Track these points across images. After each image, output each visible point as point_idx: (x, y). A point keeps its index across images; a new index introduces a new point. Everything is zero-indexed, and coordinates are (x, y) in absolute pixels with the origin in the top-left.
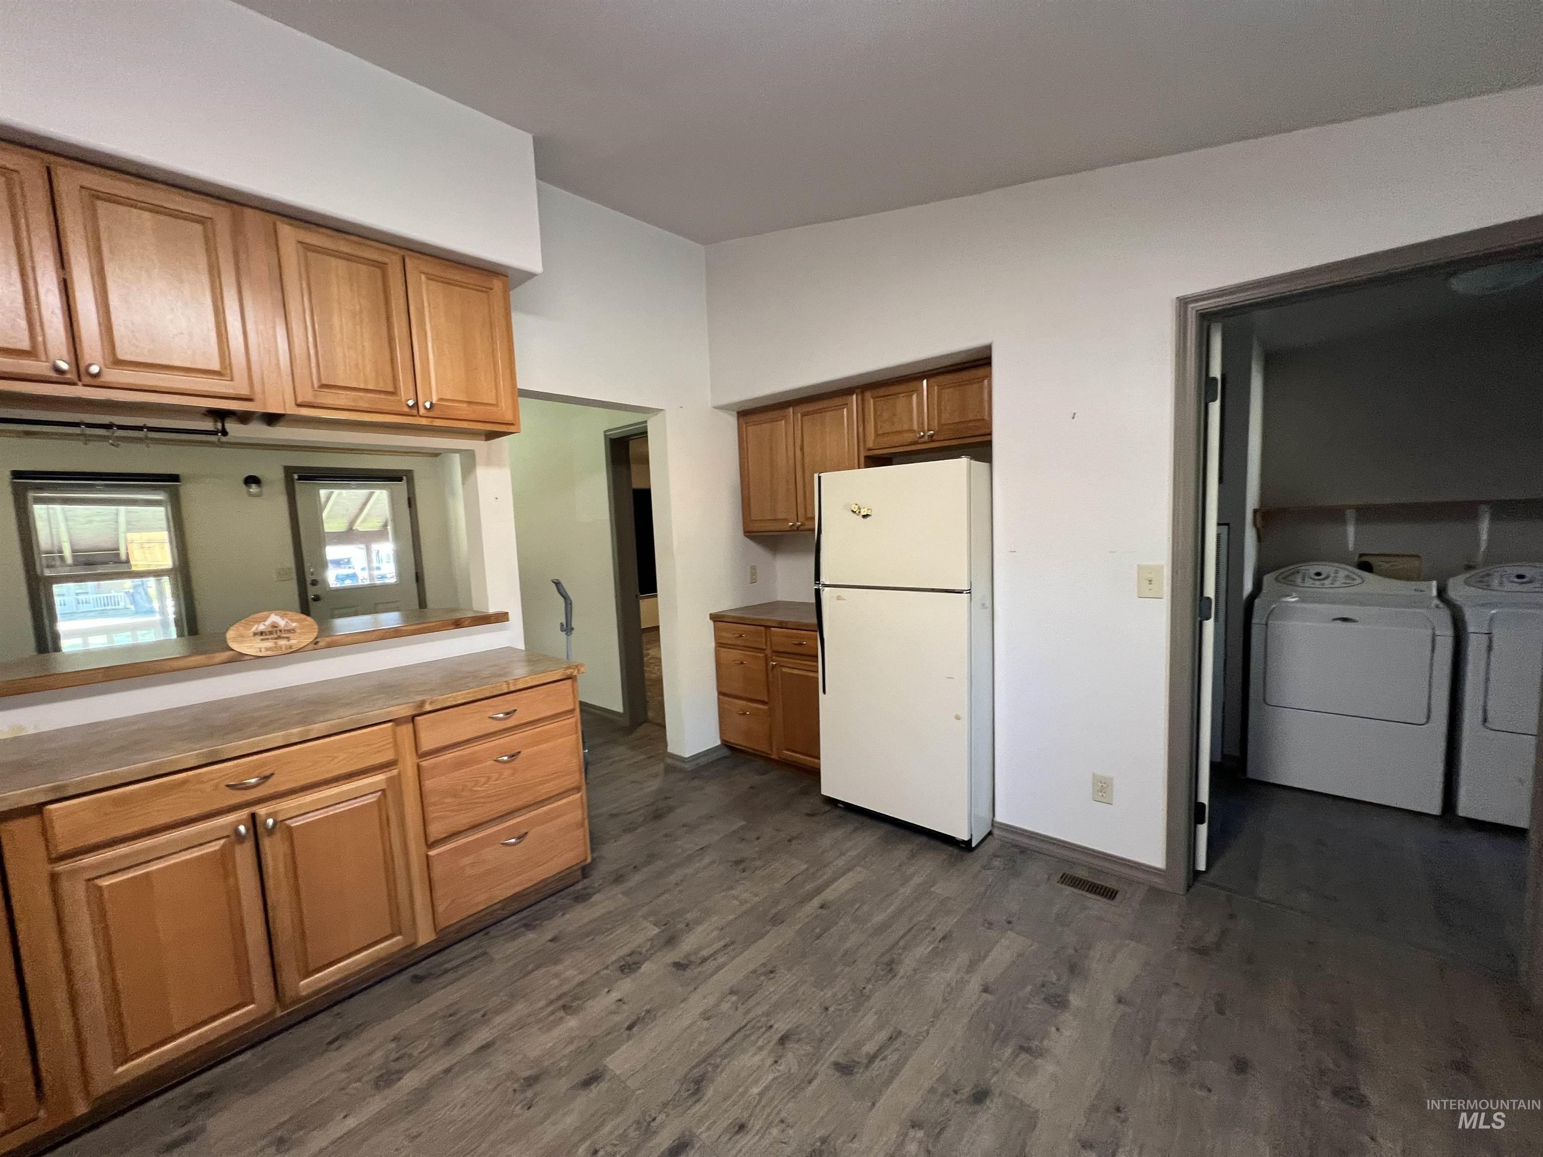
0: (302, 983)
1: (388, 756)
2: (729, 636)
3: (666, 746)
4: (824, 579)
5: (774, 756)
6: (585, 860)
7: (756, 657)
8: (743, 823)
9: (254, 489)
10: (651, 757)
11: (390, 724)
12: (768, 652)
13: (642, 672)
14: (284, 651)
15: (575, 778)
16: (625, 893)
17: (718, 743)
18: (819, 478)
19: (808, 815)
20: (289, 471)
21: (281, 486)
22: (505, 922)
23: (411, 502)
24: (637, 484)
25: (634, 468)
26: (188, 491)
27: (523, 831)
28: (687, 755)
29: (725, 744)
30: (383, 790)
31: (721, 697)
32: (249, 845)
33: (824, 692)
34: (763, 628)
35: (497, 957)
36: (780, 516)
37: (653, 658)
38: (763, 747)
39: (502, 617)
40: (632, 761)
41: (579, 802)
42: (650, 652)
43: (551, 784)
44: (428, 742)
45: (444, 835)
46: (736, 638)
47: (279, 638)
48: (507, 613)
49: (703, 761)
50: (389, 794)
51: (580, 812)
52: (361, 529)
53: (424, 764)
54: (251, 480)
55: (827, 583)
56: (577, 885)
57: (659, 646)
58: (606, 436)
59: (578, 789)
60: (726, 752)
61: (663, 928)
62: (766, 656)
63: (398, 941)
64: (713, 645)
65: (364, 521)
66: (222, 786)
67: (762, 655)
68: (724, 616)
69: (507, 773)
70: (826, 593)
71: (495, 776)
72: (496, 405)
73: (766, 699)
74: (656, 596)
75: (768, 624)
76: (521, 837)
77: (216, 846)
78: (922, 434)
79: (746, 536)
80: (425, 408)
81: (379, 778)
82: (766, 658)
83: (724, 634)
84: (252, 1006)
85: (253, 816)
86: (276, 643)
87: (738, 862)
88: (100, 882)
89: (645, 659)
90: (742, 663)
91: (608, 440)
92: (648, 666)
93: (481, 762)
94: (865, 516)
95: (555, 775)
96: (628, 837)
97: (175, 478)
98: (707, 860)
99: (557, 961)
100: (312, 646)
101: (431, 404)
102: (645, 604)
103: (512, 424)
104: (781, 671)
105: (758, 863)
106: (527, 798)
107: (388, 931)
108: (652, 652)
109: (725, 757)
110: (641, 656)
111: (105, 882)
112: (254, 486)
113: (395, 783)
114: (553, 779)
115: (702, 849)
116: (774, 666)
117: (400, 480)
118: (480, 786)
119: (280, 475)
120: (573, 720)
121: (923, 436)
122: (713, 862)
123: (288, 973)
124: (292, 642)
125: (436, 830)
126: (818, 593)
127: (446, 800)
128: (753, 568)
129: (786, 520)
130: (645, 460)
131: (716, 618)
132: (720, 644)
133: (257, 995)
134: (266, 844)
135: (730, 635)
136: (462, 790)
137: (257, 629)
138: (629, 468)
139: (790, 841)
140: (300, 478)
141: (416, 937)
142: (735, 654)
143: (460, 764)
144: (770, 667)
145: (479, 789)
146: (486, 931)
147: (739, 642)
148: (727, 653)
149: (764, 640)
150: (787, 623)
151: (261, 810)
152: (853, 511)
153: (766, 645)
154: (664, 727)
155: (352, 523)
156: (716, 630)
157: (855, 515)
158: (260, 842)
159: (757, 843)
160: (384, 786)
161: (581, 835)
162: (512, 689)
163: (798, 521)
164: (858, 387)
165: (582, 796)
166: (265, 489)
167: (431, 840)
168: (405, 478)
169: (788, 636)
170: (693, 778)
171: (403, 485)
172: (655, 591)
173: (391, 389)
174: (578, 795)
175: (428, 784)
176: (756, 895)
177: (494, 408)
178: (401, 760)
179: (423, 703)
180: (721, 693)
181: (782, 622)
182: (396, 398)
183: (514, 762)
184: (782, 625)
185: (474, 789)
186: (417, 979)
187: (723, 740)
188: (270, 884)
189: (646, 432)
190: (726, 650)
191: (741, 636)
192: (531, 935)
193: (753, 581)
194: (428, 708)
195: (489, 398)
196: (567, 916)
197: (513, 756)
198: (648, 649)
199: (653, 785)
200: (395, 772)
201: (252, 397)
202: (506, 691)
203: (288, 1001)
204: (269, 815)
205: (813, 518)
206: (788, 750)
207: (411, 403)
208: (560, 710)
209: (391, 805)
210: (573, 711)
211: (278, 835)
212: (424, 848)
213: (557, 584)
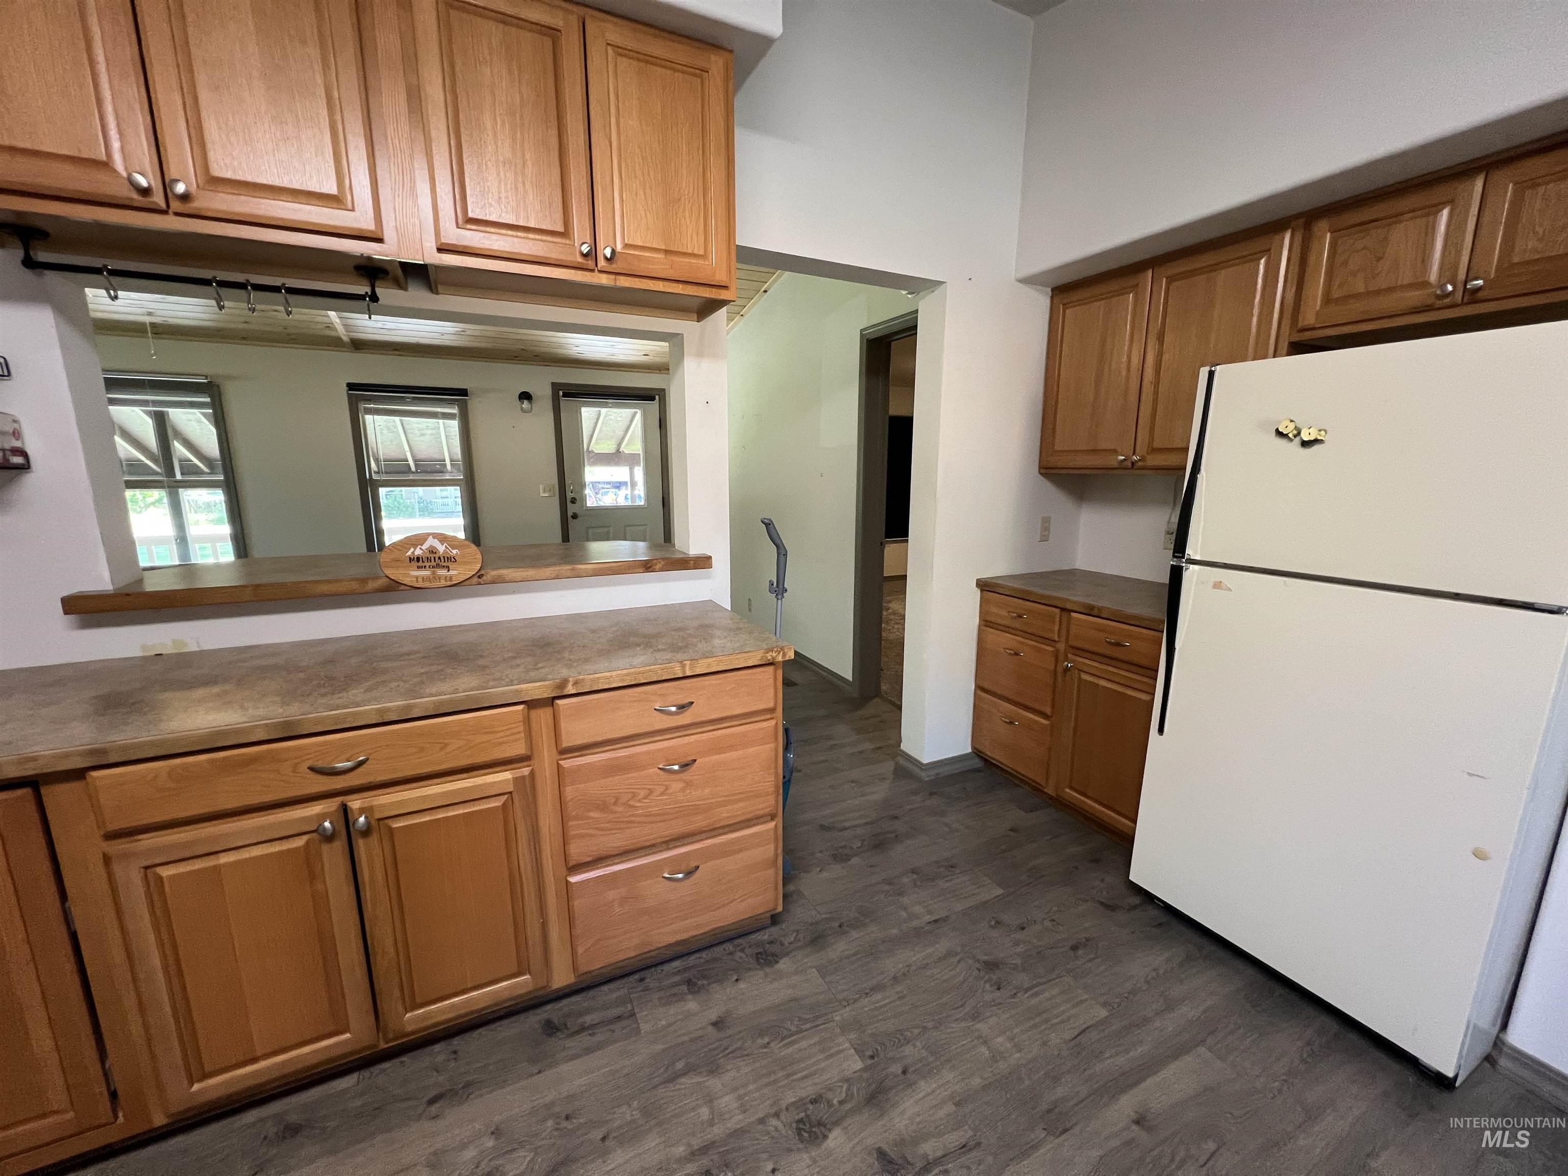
0: (408, 1015)
1: (519, 749)
2: (1000, 614)
3: (900, 741)
4: (1191, 551)
5: (1050, 791)
6: (775, 909)
7: (1039, 650)
8: (1000, 891)
9: (526, 404)
10: (880, 748)
11: (521, 707)
12: (1061, 646)
13: (880, 630)
14: (443, 583)
15: (769, 801)
16: (823, 971)
17: (969, 750)
18: (1211, 374)
19: (1102, 903)
20: (556, 387)
21: (548, 404)
22: (666, 967)
23: (662, 424)
24: (895, 410)
25: (894, 392)
26: (475, 405)
27: (693, 864)
28: (925, 761)
29: (977, 752)
30: (511, 793)
31: (979, 692)
32: (339, 845)
33: (1161, 730)
34: (1057, 611)
35: (645, 1027)
36: (1104, 445)
37: (894, 613)
38: (1032, 773)
39: (703, 562)
40: (856, 750)
41: (772, 833)
42: (891, 605)
43: (736, 806)
44: (573, 734)
45: (589, 859)
46: (1015, 618)
47: (438, 566)
48: (710, 557)
49: (945, 771)
50: (516, 797)
51: (772, 847)
52: (627, 452)
53: (565, 764)
54: (525, 396)
55: (1198, 558)
56: (762, 933)
57: (904, 600)
58: (862, 336)
59: (773, 817)
60: (977, 763)
61: (870, 1062)
62: (1058, 651)
63: (525, 982)
64: (977, 621)
65: (627, 445)
66: (304, 767)
67: (1051, 649)
68: (997, 585)
69: (676, 786)
70: (1191, 574)
71: (660, 789)
72: (703, 257)
73: (1048, 711)
74: (907, 541)
75: (1068, 606)
76: (689, 873)
77: (300, 842)
78: (1450, 288)
79: (1041, 474)
80: (606, 258)
81: (504, 776)
82: (1056, 655)
83: (994, 610)
84: (348, 1035)
85: (345, 808)
86: (434, 573)
87: (992, 966)
88: (160, 870)
89: (885, 613)
90: (1017, 654)
91: (865, 341)
92: (887, 623)
93: (643, 767)
94: (1305, 444)
95: (741, 796)
96: (837, 870)
97: (463, 392)
98: (943, 946)
99: (714, 1070)
100: (475, 580)
101: (613, 252)
102: (891, 550)
103: (725, 287)
104: (1080, 679)
105: (1022, 979)
106: (699, 822)
107: (514, 969)
108: (894, 606)
109: (977, 770)
110: (880, 609)
111: (166, 872)
112: (526, 402)
113: (528, 786)
114: (740, 800)
115: (936, 921)
116: (1066, 670)
117: (653, 399)
118: (639, 801)
119: (548, 391)
120: (773, 722)
121: (1450, 293)
122: (950, 954)
123: (391, 1002)
124: (452, 572)
125: (577, 851)
126: (1176, 575)
127: (592, 814)
128: (1046, 521)
129: (1115, 452)
130: (909, 381)
131: (985, 586)
132: (986, 622)
133: (353, 1025)
134: (361, 844)
135: (1004, 613)
136: (615, 803)
137: (413, 553)
138: (887, 386)
139: (1074, 948)
140: (565, 395)
141: (549, 978)
142: (1007, 640)
143: (613, 769)
144: (1060, 670)
145: (638, 804)
146: (642, 974)
147: (1017, 624)
148: (993, 635)
149: (1056, 628)
150: (1100, 609)
151: (355, 803)
152: (1279, 434)
153: (1059, 636)
154: (900, 708)
155: (619, 445)
156: (983, 602)
157: (1282, 442)
158: (354, 842)
159: (1019, 936)
160: (511, 788)
161: (772, 875)
162: (688, 673)
163: (1134, 454)
164: (1298, 216)
165: (776, 826)
166: (536, 406)
167: (572, 863)
168: (657, 397)
169: (1100, 629)
170: (931, 794)
171: (654, 406)
172: (907, 535)
173: (560, 229)
174: (772, 825)
175: (570, 792)
176: (1018, 1048)
177: (701, 262)
178: (536, 755)
179: (564, 683)
180: (979, 688)
181: (1092, 607)
182: (567, 242)
183: (686, 773)
184: (1090, 611)
185: (631, 803)
186: (551, 1028)
187: (973, 748)
188: (367, 895)
189: (915, 327)
190: (996, 632)
191: (1020, 616)
192: (692, 1005)
193: (1044, 538)
194: (570, 690)
195: (693, 245)
196: (742, 985)
197: (685, 766)
198: (890, 602)
199: (879, 792)
200: (526, 771)
201: (379, 236)
202: (681, 675)
203: (391, 1036)
204: (362, 811)
205: (1186, 449)
206: (1071, 788)
207: (585, 249)
208: (754, 709)
209: (519, 814)
210: (772, 710)
211: (374, 839)
212: (564, 871)
213: (768, 525)
